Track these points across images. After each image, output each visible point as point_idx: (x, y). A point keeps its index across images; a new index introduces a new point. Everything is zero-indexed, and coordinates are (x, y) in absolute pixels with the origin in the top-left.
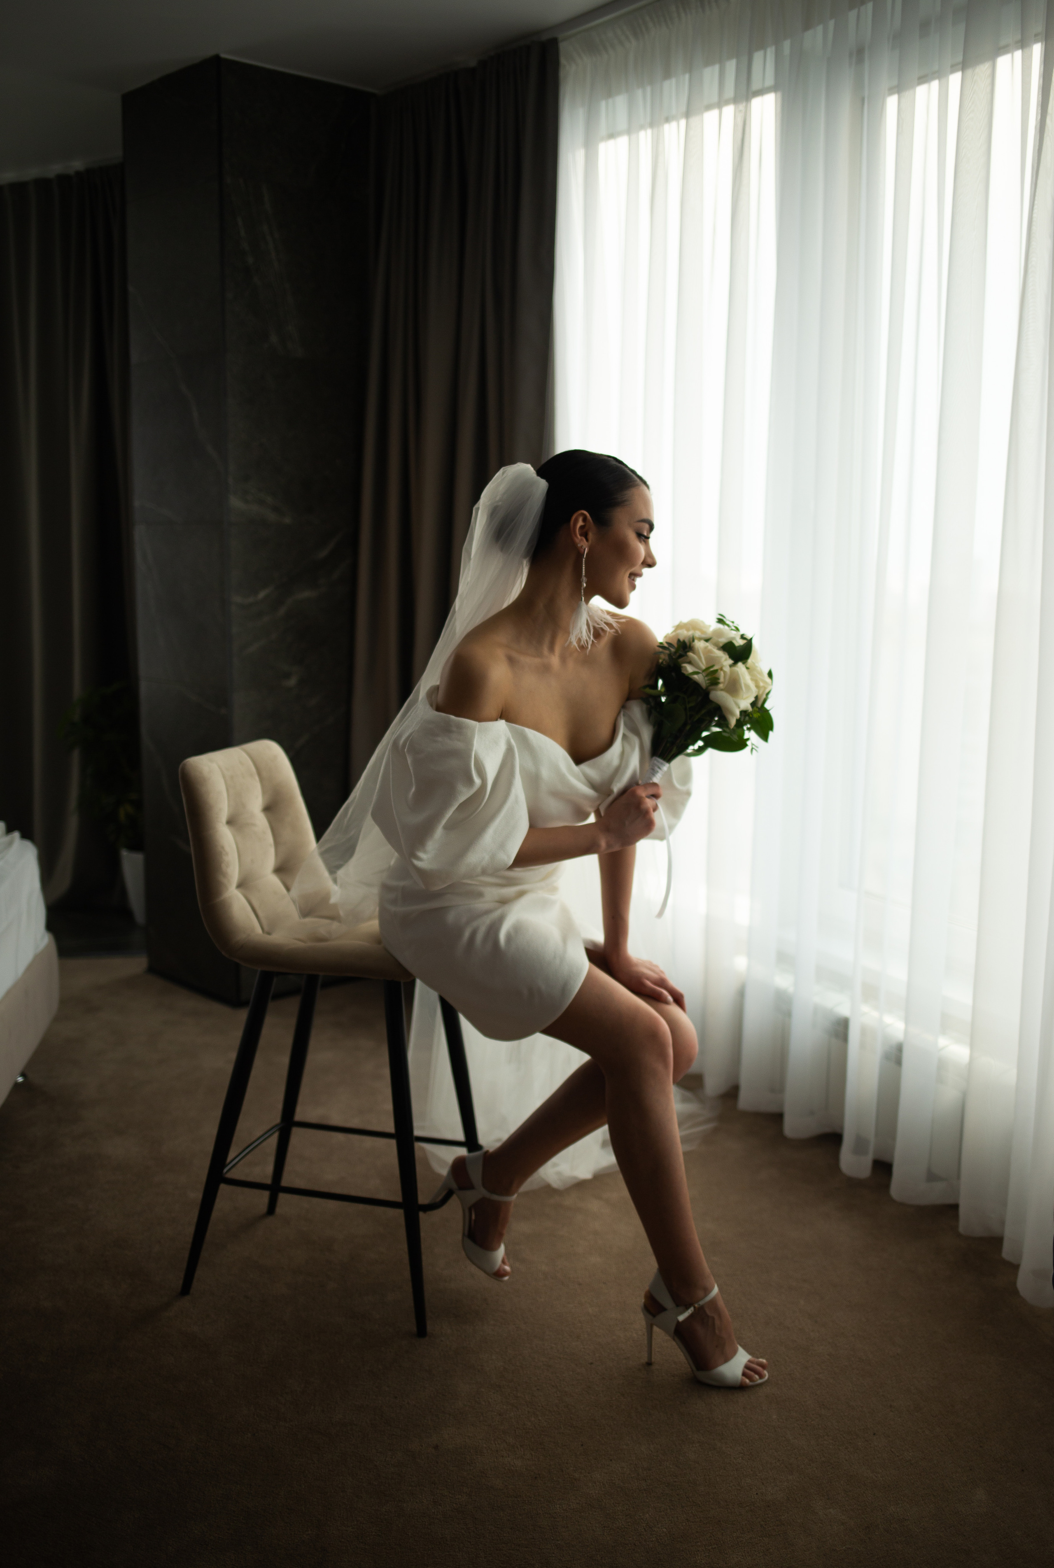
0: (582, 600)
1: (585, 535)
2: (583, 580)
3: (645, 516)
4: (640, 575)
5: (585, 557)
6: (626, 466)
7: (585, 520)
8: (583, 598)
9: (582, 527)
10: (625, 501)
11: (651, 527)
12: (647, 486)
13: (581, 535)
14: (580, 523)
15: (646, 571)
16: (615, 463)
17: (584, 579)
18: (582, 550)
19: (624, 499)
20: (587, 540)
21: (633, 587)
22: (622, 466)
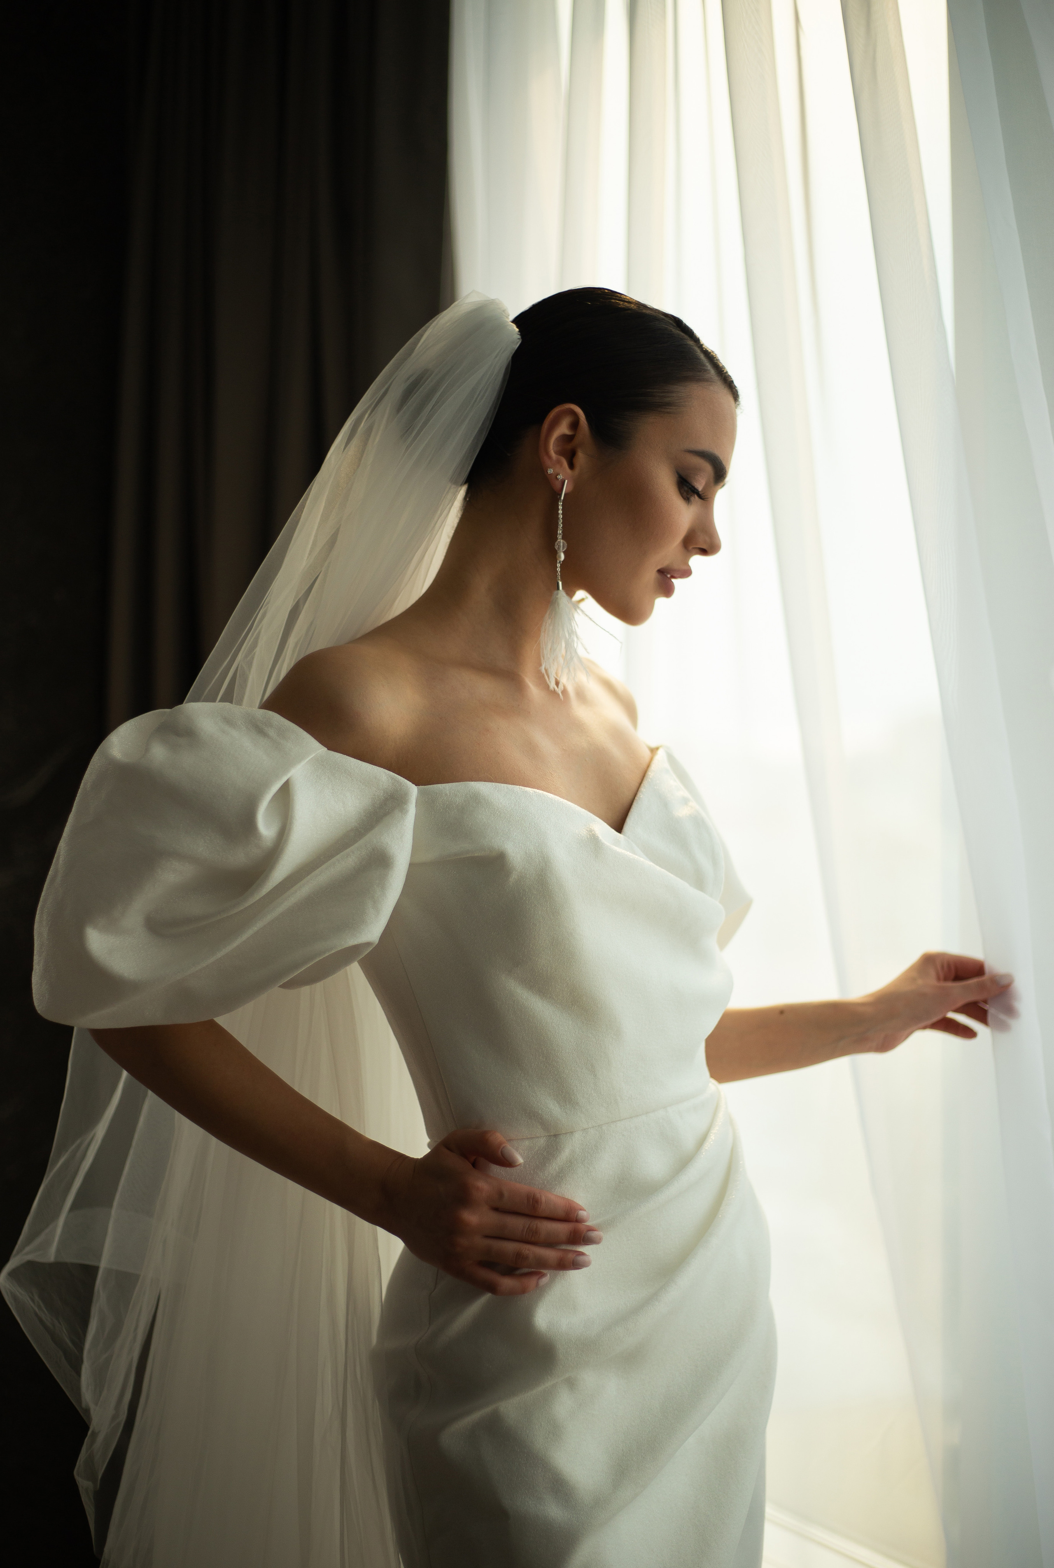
0: (558, 589)
1: (571, 458)
2: (559, 546)
3: (705, 445)
4: (686, 573)
5: (562, 498)
6: (697, 340)
7: (575, 425)
8: (560, 583)
9: (567, 439)
10: (669, 404)
11: (719, 474)
12: (735, 395)
13: (561, 453)
14: (563, 429)
15: (696, 561)
16: (677, 332)
17: (561, 544)
18: (557, 485)
19: (667, 400)
20: (571, 466)
21: (667, 590)
22: (691, 343)
